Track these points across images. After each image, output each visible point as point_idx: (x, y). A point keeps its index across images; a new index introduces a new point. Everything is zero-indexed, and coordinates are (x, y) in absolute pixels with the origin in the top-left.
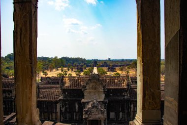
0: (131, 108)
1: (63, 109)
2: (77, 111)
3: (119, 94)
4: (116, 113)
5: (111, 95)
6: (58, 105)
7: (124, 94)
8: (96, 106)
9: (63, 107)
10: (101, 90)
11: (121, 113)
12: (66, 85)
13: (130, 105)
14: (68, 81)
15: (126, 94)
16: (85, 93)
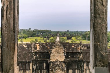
0: (84, 66)
1: (35, 67)
2: (45, 68)
3: (75, 56)
4: (73, 70)
5: (70, 56)
6: (31, 64)
7: (78, 56)
8: (59, 65)
9: (34, 65)
10: (62, 53)
11: (77, 71)
12: (37, 49)
13: (84, 64)
14: (39, 46)
15: (80, 56)
16: (51, 55)
